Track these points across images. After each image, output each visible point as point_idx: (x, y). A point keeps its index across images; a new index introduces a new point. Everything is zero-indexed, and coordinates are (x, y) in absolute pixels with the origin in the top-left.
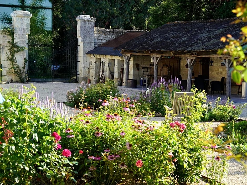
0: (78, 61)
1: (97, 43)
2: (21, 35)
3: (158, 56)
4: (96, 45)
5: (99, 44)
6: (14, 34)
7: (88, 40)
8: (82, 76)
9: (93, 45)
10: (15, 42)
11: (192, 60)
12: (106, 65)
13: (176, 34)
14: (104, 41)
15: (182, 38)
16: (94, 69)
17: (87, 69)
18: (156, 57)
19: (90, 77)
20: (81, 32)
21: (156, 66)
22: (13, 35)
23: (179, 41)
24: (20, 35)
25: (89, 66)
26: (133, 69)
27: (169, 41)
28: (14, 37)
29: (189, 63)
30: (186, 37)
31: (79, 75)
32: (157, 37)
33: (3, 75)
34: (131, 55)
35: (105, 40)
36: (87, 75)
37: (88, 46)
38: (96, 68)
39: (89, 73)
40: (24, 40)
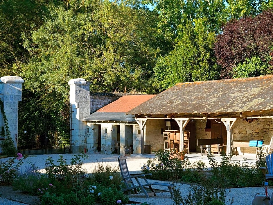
0: (72, 128)
4: (92, 110)
7: (84, 105)
9: (89, 110)
15: (210, 99)
17: (83, 137)
19: (87, 146)
20: (76, 97)
21: (182, 131)
24: (11, 103)
25: (85, 134)
34: (147, 119)
35: (100, 104)
36: (83, 144)
37: (83, 112)
39: (86, 142)
40: (15, 108)
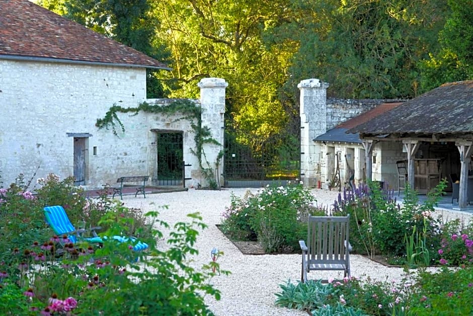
0: (302, 152)
1: (332, 122)
2: (212, 116)
3: (413, 142)
4: (330, 126)
5: (335, 124)
6: (202, 115)
7: (317, 119)
8: (308, 177)
9: (324, 126)
10: (202, 127)
11: (466, 147)
12: (343, 158)
13: (448, 103)
14: (342, 120)
15: (456, 109)
16: (326, 165)
17: (316, 165)
18: (411, 144)
19: (320, 178)
20: (305, 106)
21: (411, 159)
22: (200, 115)
23: (449, 114)
24: (210, 115)
25: (319, 160)
26: (382, 164)
27: (432, 115)
28: (202, 119)
29: (462, 152)
30: (462, 107)
31: (304, 174)
32: (417, 110)
33: (186, 177)
34: (374, 141)
35: (344, 117)
36: (316, 174)
37: (316, 129)
38: (329, 163)
39: (319, 172)
40: (216, 122)
